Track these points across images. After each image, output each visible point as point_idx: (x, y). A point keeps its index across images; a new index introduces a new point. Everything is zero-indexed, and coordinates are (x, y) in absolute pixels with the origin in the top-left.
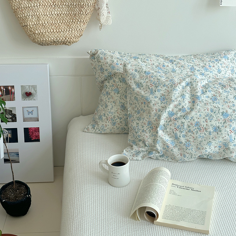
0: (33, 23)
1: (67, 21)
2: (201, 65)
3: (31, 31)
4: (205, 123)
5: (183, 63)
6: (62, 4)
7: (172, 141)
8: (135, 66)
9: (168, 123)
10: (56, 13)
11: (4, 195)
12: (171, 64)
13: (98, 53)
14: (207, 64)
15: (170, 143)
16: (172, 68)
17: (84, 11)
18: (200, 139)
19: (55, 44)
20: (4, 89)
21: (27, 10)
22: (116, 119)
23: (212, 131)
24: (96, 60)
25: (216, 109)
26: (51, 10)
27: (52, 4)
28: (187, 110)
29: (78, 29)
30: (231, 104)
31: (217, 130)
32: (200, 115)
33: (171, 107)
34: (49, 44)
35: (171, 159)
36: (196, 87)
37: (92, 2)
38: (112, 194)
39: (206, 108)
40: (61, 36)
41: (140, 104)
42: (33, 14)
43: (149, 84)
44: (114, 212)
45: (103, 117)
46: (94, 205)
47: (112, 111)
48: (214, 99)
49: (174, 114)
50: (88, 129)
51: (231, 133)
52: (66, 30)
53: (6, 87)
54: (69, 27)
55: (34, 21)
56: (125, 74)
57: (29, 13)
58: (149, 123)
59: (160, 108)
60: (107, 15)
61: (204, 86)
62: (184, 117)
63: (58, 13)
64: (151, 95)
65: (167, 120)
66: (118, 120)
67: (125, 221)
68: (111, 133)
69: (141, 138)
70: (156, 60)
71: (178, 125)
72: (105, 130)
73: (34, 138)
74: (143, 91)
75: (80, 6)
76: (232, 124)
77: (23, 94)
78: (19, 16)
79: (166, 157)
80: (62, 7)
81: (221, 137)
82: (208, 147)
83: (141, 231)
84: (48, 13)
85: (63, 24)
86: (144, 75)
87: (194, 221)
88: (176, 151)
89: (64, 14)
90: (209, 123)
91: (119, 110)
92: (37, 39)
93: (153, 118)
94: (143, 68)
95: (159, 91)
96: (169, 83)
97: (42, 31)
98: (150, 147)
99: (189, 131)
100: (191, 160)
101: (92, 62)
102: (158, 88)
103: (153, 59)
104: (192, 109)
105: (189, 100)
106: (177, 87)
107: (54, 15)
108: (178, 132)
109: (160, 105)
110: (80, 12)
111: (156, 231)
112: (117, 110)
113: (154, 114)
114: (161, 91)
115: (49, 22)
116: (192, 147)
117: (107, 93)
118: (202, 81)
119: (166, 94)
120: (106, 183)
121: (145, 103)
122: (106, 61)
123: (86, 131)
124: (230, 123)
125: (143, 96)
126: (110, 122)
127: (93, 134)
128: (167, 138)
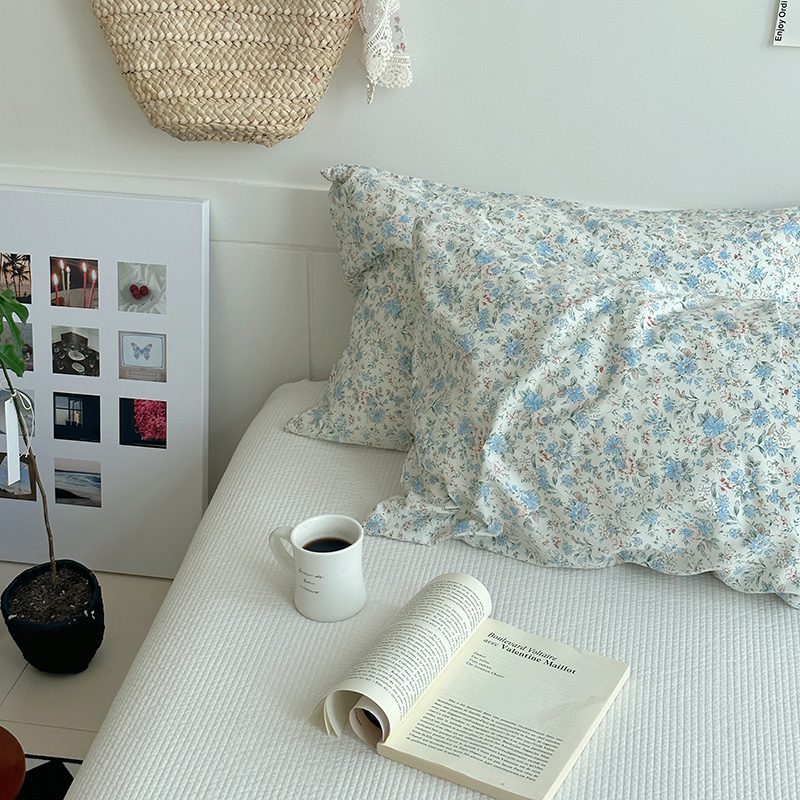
0: (153, 66)
1: (259, 66)
2: (695, 246)
3: (146, 90)
4: (641, 447)
5: (630, 237)
6: (249, 8)
7: (528, 493)
8: (453, 232)
9: (519, 430)
10: (227, 35)
11: (20, 600)
12: (590, 234)
13: (352, 177)
14: (717, 245)
15: (522, 499)
16: (588, 249)
17: (315, 37)
18: (618, 499)
19: (217, 138)
20: (68, 269)
21: (137, 21)
22: (382, 399)
23: (661, 473)
24: (344, 198)
25: (684, 400)
26: (213, 26)
27: (217, 7)
28: (586, 393)
29: (293, 95)
30: (740, 391)
31: (679, 472)
32: (628, 417)
33: (534, 379)
34: (201, 135)
35: (527, 552)
36: (632, 318)
37: (340, 10)
38: (288, 640)
39: (648, 396)
40: (234, 114)
41: (447, 357)
42: (155, 34)
43: (479, 294)
44: (268, 697)
45: (345, 389)
46: (218, 665)
47: (374, 372)
48: (685, 366)
49: (542, 403)
50: (298, 423)
51: (726, 489)
52: (253, 95)
53: (74, 263)
54: (264, 86)
55: (156, 58)
56: (416, 253)
57: (143, 31)
58: (466, 425)
59: (501, 377)
60: (392, 54)
61: (662, 319)
62: (572, 416)
63: (235, 37)
64: (479, 333)
65: (516, 420)
66: (391, 406)
67: (289, 730)
68: (370, 447)
69: (435, 472)
70: (538, 217)
71: (550, 440)
72: (347, 433)
73: (148, 435)
74: (458, 316)
75: (303, 20)
76: (730, 458)
77: (122, 289)
78: (115, 41)
79: (510, 545)
80: (249, 19)
81: (688, 497)
82: (643, 530)
83: (326, 767)
84: (201, 37)
85: (247, 74)
86: (472, 262)
87: (508, 764)
88: (539, 528)
89: (253, 44)
90: (654, 448)
91: (396, 374)
92: (161, 117)
93: (476, 411)
94: (476, 239)
95: (505, 320)
96: (543, 296)
97: (178, 93)
98: (461, 503)
99: (587, 466)
100: (588, 564)
101: (332, 206)
102: (505, 311)
103: (531, 215)
104: (602, 393)
105: (601, 361)
106: (567, 312)
107: (222, 43)
108: (548, 466)
109: (501, 367)
110: (304, 39)
111: (375, 776)
112: (388, 370)
113: (479, 397)
114: (512, 322)
115: (203, 65)
116: (593, 522)
117: (367, 312)
118: (658, 301)
119: (527, 333)
120: (285, 603)
121: (458, 354)
122: (372, 206)
123: (293, 429)
124: (723, 454)
125: (454, 331)
126: (363, 409)
127: (311, 441)
128: (512, 482)
